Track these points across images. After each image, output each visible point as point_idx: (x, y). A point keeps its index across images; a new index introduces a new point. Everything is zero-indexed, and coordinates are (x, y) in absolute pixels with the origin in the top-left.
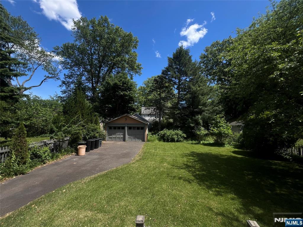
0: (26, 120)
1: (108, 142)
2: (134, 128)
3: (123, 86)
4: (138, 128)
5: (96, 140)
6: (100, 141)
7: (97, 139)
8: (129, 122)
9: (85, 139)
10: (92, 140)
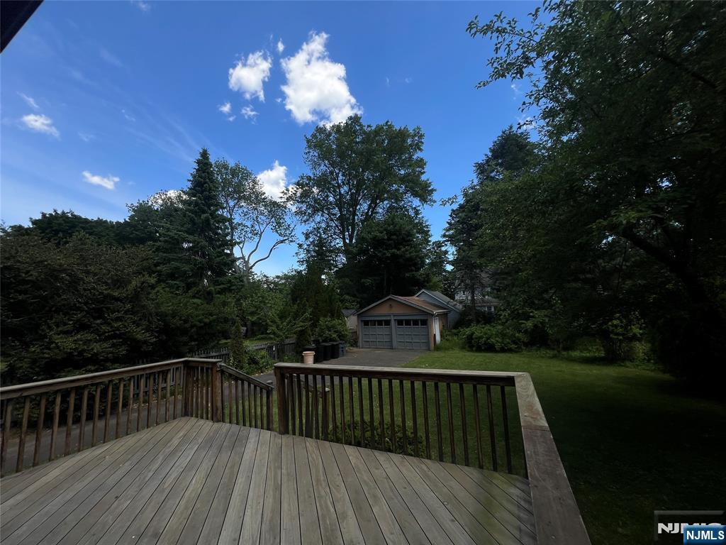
0: (252, 314)
1: (361, 350)
2: (408, 323)
3: (389, 239)
4: (416, 323)
5: (333, 345)
6: (341, 346)
7: (335, 343)
8: (397, 310)
9: (316, 342)
10: (327, 344)
